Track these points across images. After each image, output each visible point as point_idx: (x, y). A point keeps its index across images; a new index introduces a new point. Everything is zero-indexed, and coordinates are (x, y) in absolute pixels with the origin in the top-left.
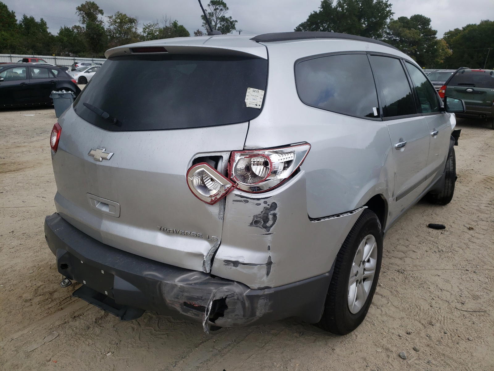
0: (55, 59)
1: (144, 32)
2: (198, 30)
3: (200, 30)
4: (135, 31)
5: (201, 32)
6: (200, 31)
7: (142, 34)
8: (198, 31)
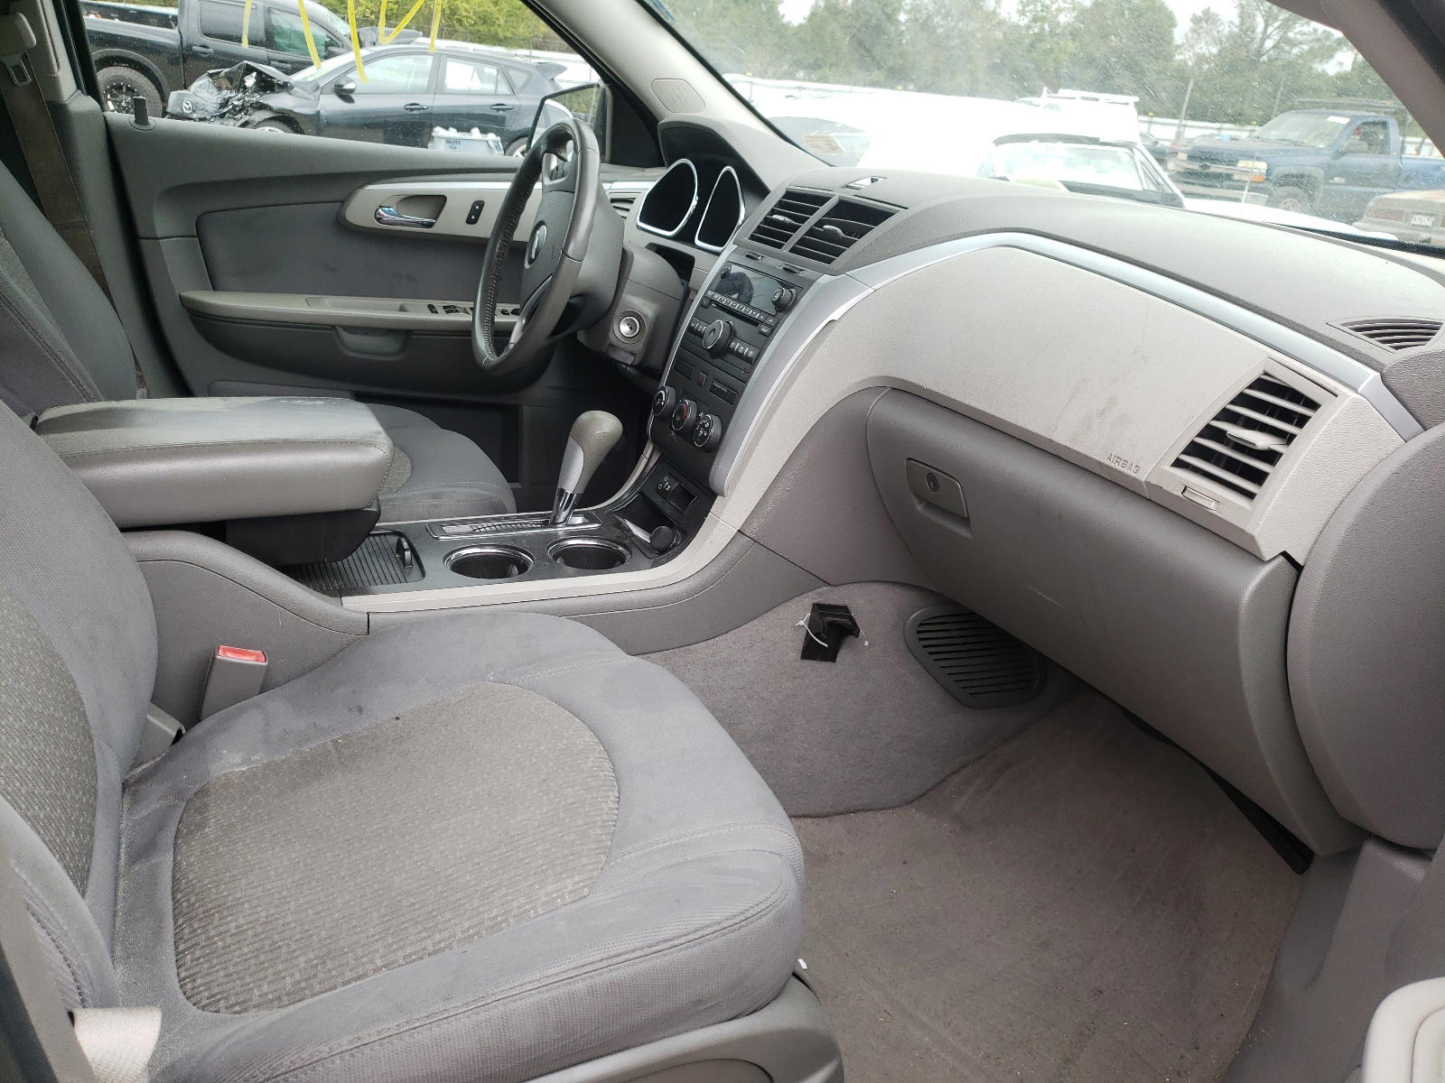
0: (751, 83)
1: (1022, 13)
2: (1209, 9)
3: (1212, 11)
4: (992, 8)
5: (1217, 16)
6: (1214, 14)
7: (1015, 18)
8: (1206, 12)
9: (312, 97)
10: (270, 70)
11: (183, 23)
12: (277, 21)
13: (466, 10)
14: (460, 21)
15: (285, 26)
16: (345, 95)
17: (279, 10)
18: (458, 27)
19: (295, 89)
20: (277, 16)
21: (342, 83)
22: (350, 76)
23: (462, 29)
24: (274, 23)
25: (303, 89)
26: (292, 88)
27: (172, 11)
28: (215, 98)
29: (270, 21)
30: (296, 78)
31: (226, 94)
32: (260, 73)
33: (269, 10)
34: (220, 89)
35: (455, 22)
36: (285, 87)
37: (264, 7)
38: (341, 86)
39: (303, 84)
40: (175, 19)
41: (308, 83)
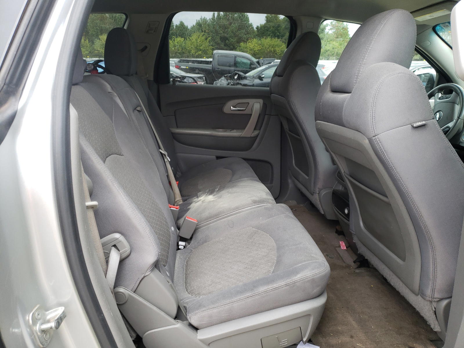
9: (252, 80)
10: (241, 73)
11: (213, 63)
12: (237, 60)
13: (278, 50)
14: (276, 54)
15: (239, 61)
16: (261, 78)
17: (238, 57)
18: (276, 56)
19: (248, 78)
20: (237, 59)
21: (261, 75)
22: (263, 73)
23: (277, 56)
24: (237, 61)
25: (250, 78)
26: (247, 78)
27: (211, 60)
28: (226, 82)
29: (236, 60)
30: (247, 75)
31: (229, 81)
32: (239, 74)
33: (235, 57)
34: (227, 80)
35: (275, 54)
36: (245, 78)
37: (234, 57)
38: (261, 76)
39: (250, 77)
40: (211, 62)
41: (251, 76)
